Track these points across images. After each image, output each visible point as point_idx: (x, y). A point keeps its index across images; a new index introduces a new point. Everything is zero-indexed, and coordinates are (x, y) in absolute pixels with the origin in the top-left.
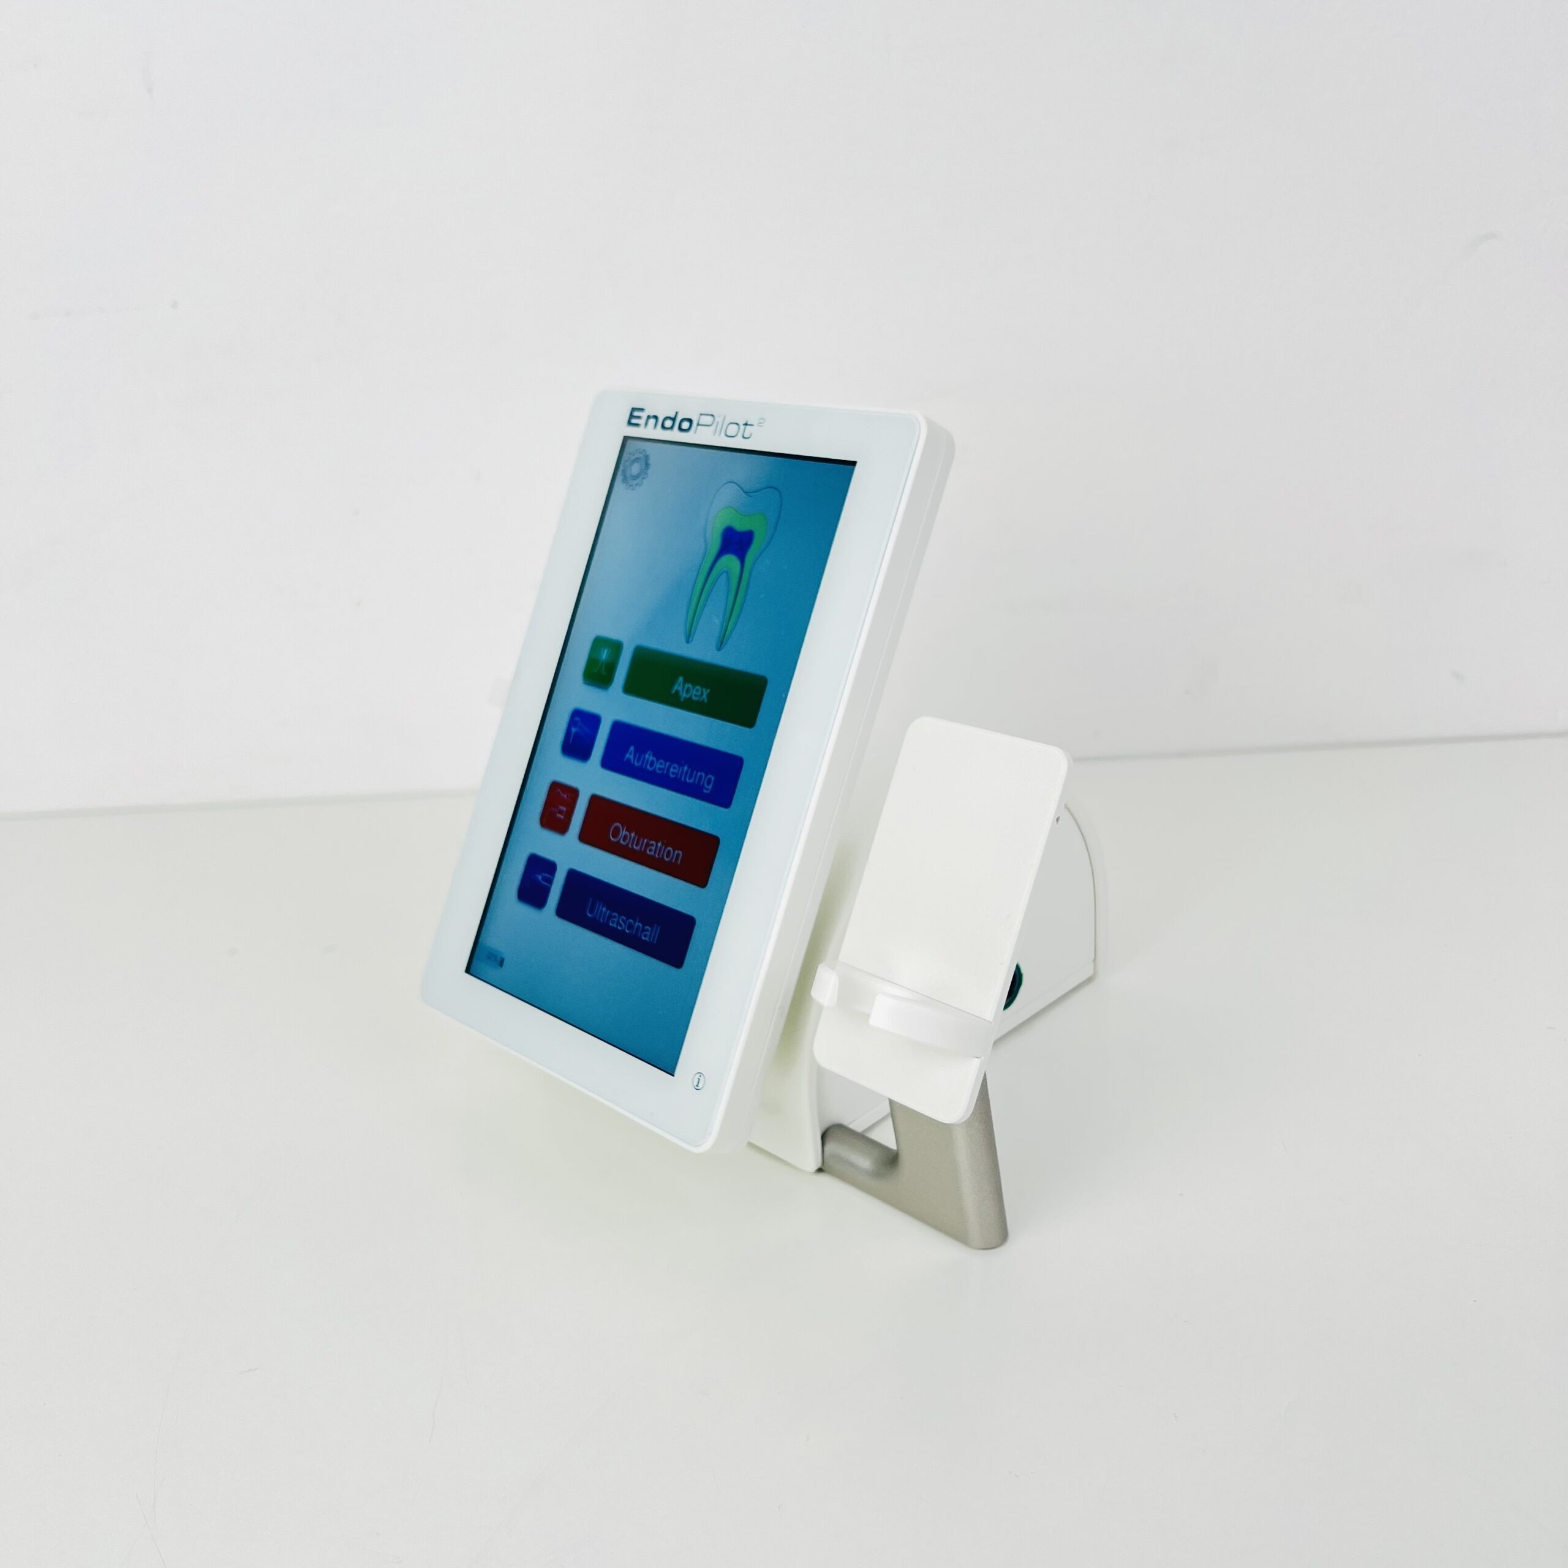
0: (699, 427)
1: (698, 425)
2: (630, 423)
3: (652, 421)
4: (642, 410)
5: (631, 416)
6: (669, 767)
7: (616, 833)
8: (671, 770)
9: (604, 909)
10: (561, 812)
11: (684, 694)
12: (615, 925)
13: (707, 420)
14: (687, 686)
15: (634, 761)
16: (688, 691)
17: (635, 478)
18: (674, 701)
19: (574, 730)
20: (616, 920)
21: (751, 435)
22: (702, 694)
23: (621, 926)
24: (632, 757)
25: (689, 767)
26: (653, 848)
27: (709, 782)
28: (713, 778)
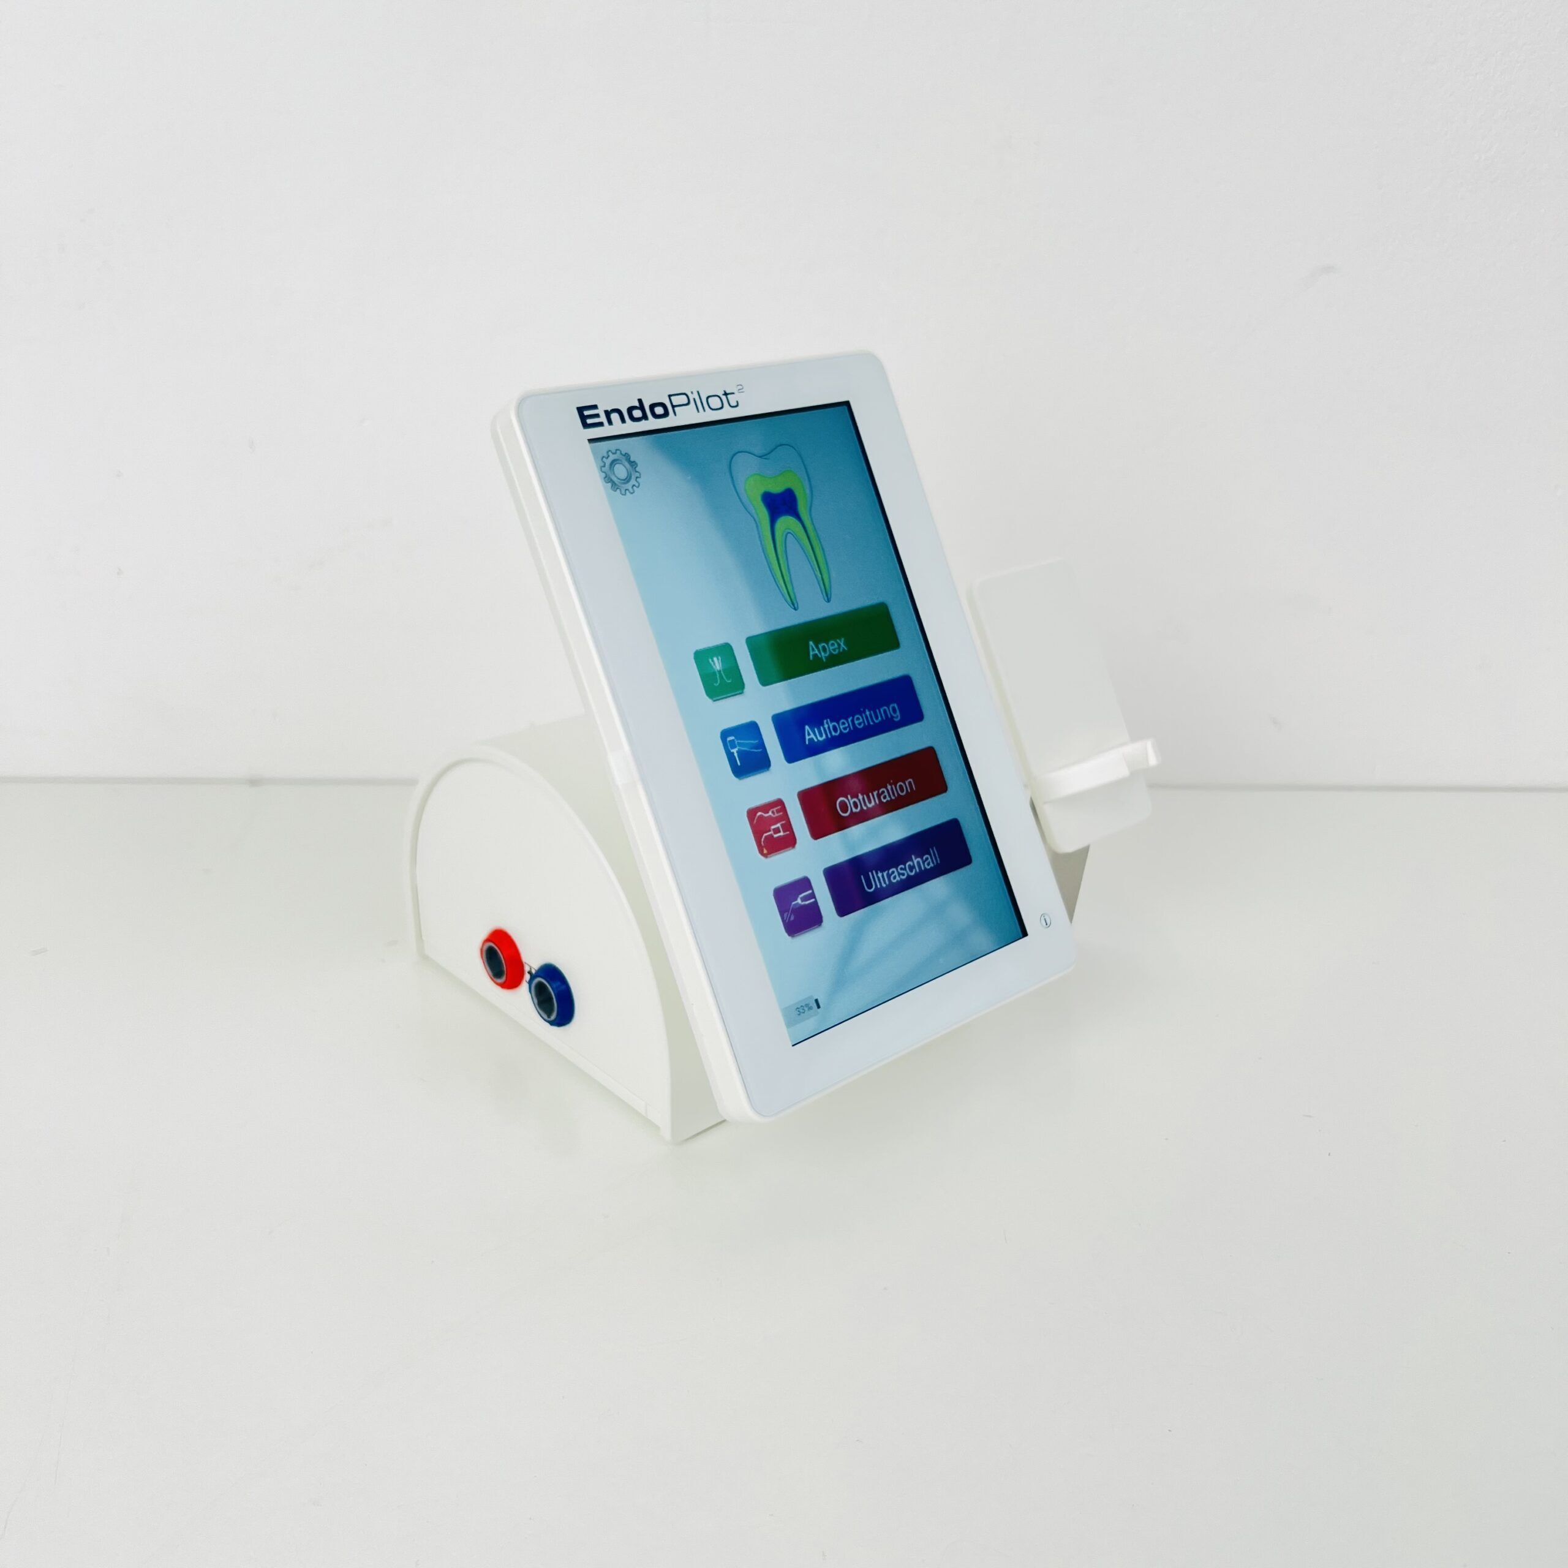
0: (676, 409)
1: (673, 407)
2: (586, 425)
3: (615, 417)
4: (595, 407)
5: (583, 418)
6: (853, 721)
7: (844, 806)
8: (856, 722)
9: (880, 875)
10: (777, 831)
11: (823, 654)
12: (898, 878)
13: (683, 400)
14: (820, 646)
15: (817, 738)
16: (824, 649)
17: (627, 480)
18: (818, 665)
19: (735, 751)
20: (896, 873)
21: (737, 402)
22: (839, 645)
23: (903, 875)
24: (812, 736)
25: (870, 711)
26: (886, 793)
27: (894, 710)
28: (896, 706)
